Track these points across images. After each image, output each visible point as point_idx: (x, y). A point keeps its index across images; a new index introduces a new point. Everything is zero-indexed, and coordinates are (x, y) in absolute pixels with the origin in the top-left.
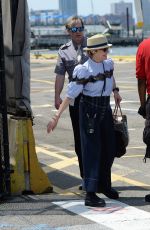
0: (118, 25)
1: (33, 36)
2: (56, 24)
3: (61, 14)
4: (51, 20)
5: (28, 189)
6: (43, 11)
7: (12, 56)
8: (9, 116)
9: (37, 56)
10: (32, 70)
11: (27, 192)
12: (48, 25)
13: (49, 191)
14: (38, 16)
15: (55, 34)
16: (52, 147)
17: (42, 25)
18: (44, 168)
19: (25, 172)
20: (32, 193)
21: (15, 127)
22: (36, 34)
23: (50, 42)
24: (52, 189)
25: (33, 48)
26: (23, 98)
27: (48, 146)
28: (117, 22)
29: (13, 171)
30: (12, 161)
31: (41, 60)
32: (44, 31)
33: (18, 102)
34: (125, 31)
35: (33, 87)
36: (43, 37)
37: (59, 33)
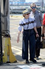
0: (39, 6)
1: (10, 10)
2: (18, 5)
3: (20, 2)
4: (16, 4)
5: (8, 61)
6: (13, 1)
7: (4, 16)
8: (2, 36)
9: (12, 16)
10: (10, 21)
11: (8, 62)
12: (15, 6)
14: (12, 2)
15: (18, 9)
16: (17, 47)
17: (13, 5)
18: (14, 54)
20: (9, 62)
21: (4, 40)
23: (16, 11)
24: (17, 61)
25: (10, 13)
26: (7, 31)
27: (16, 47)
29: (3, 55)
30: (3, 52)
31: (13, 18)
32: (14, 8)
33: (5, 32)
34: (42, 8)
35: (10, 27)
36: (14, 10)
37: (19, 9)
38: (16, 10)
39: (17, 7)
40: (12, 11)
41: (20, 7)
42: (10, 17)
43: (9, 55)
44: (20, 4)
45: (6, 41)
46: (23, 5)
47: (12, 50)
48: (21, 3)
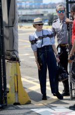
1: (19, 16)
2: (31, 8)
3: (33, 2)
4: (28, 6)
5: (17, 102)
9: (21, 27)
10: (19, 34)
11: (16, 104)
12: (26, 9)
13: (29, 103)
14: (21, 3)
16: (30, 78)
17: (23, 9)
18: (25, 90)
19: (15, 92)
20: (19, 104)
21: (10, 67)
24: (30, 101)
25: (19, 22)
26: (14, 51)
27: (28, 77)
29: (8, 92)
30: (8, 86)
31: (23, 29)
33: (11, 53)
35: (19, 44)
36: (24, 15)
37: (33, 14)
38: (28, 17)
39: (28, 12)
40: (21, 19)
41: (35, 12)
42: (19, 29)
44: (33, 6)
45: (12, 67)
46: (39, 8)
47: (23, 83)
48: (36, 4)
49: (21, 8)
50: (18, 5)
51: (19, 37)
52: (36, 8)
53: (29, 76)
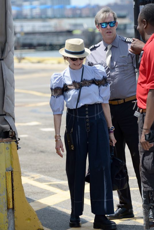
1: (15, 34)
2: (43, 17)
3: (49, 4)
4: (37, 11)
9: (20, 59)
10: (16, 77)
12: (33, 18)
14: (21, 6)
15: (42, 30)
16: (42, 176)
17: (25, 18)
18: (31, 204)
19: (8, 209)
22: (18, 30)
23: (35, 40)
25: (16, 48)
26: (5, 115)
27: (38, 176)
28: (123, 13)
31: (25, 65)
32: (28, 26)
35: (17, 100)
36: (27, 34)
37: (48, 29)
38: (37, 36)
39: (38, 26)
40: (22, 41)
41: (52, 25)
42: (16, 64)
43: (13, 208)
44: (50, 13)
46: (63, 17)
47: (26, 189)
48: (56, 7)
49: (20, 17)
50: (14, 10)
51: (16, 83)
52: (54, 17)
53: (40, 172)
